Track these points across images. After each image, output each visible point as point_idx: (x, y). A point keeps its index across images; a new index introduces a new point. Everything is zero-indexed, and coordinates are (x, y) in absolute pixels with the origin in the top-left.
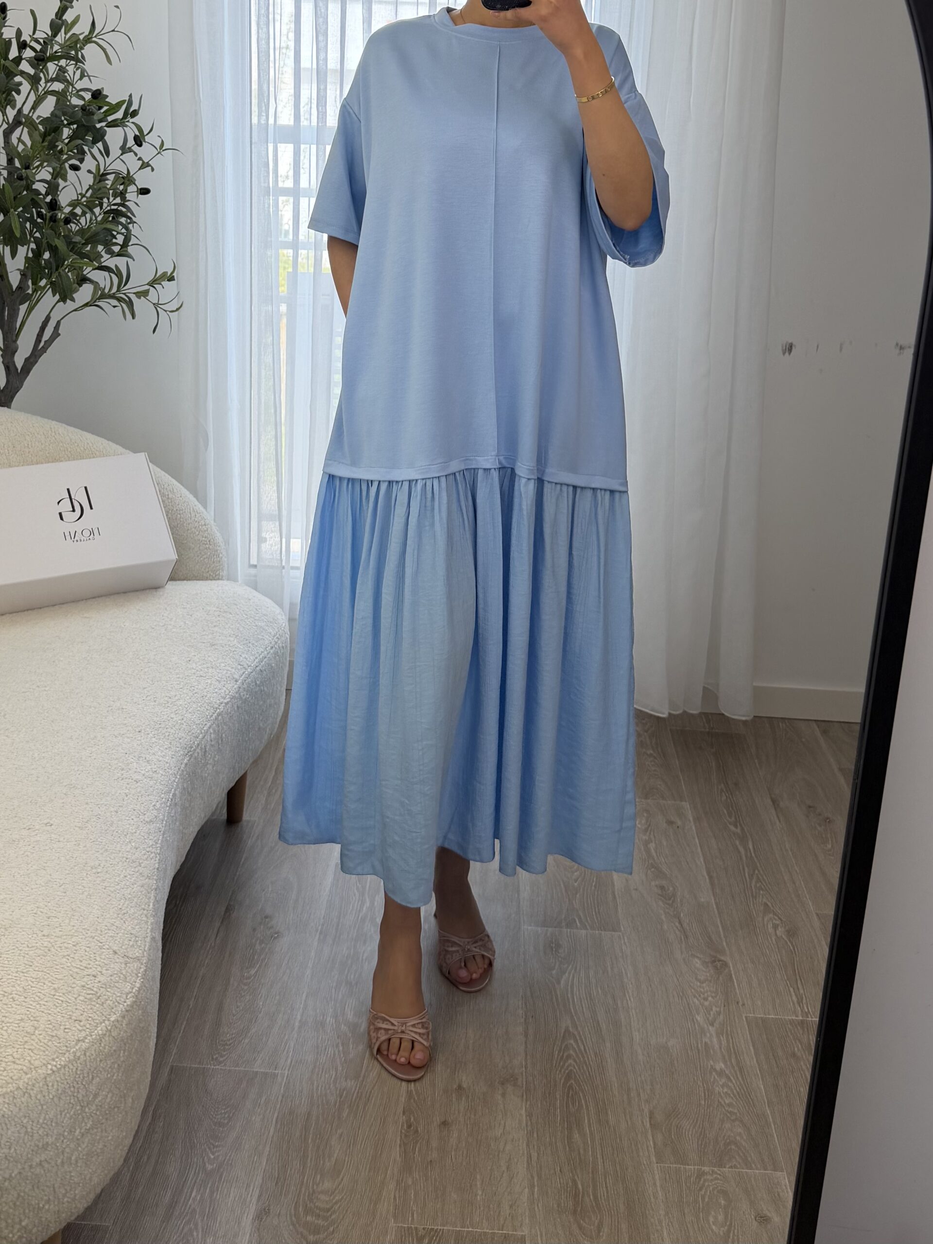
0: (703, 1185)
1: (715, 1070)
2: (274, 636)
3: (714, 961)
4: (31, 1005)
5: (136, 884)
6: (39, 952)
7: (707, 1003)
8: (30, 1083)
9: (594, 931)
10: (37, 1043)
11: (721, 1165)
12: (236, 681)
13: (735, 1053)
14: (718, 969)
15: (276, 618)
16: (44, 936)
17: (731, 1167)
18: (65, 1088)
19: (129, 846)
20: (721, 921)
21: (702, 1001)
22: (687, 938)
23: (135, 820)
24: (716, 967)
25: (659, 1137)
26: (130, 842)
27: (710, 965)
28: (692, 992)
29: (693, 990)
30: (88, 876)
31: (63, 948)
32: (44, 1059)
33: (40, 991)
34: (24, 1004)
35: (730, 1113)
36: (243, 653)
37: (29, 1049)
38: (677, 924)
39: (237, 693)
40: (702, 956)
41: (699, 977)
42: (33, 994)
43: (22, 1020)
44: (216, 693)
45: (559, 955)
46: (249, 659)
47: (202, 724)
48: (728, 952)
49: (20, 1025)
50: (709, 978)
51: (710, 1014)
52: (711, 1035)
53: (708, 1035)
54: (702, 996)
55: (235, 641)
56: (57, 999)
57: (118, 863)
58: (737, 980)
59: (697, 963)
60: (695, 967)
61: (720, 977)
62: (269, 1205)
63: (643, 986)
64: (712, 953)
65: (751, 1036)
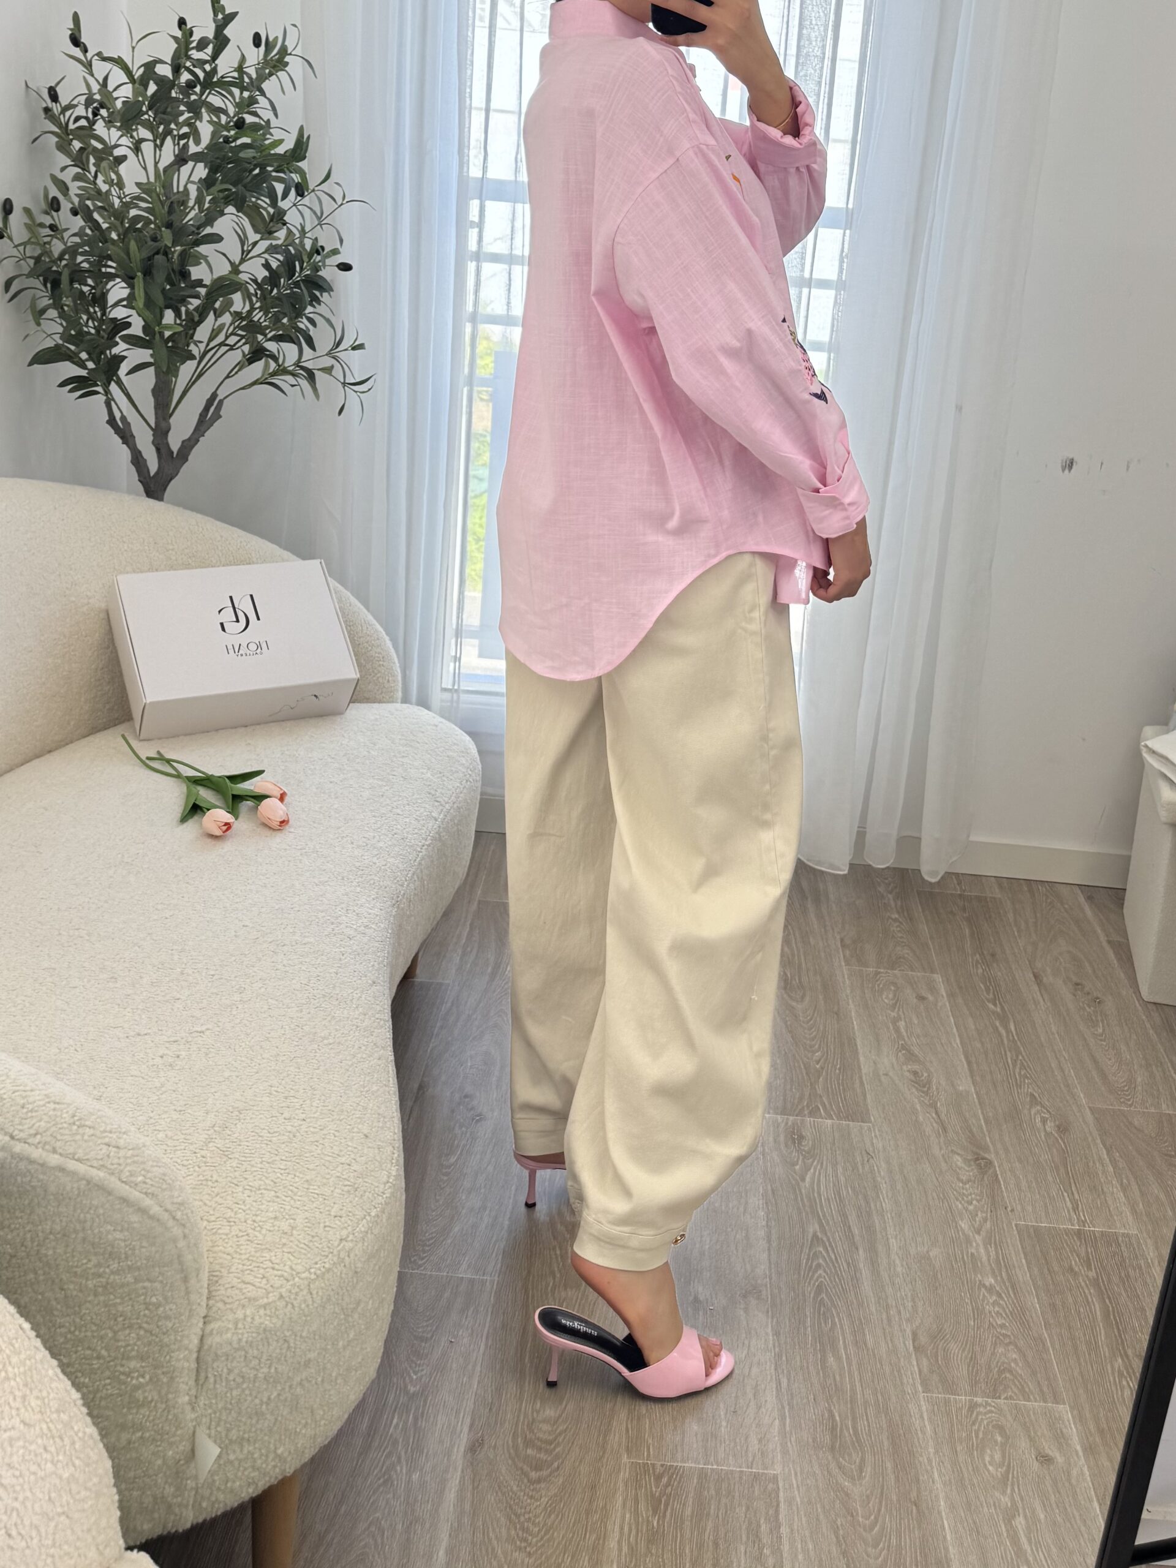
0: (977, 1418)
1: (984, 1286)
3: (977, 1159)
4: (283, 1201)
7: (971, 1208)
9: (842, 1122)
11: (995, 1395)
13: (1005, 1265)
14: (981, 1168)
17: (1006, 1398)
20: (983, 1113)
21: (966, 1205)
22: (945, 1131)
24: (980, 1166)
25: (925, 1362)
27: (972, 1163)
28: (954, 1195)
29: (955, 1192)
32: (306, 1263)
33: (290, 1184)
34: (275, 1200)
35: (1005, 1336)
37: (288, 1250)
38: (934, 1115)
40: (962, 1153)
41: (961, 1177)
45: (802, 1148)
46: (445, 794)
48: (992, 1149)
50: (973, 1178)
51: (975, 1221)
52: (978, 1245)
53: (974, 1244)
54: (966, 1199)
58: (1004, 1182)
59: (958, 1160)
60: (956, 1165)
61: (986, 1178)
62: (482, 1434)
63: (899, 1187)
64: (975, 1149)
65: (1022, 1247)
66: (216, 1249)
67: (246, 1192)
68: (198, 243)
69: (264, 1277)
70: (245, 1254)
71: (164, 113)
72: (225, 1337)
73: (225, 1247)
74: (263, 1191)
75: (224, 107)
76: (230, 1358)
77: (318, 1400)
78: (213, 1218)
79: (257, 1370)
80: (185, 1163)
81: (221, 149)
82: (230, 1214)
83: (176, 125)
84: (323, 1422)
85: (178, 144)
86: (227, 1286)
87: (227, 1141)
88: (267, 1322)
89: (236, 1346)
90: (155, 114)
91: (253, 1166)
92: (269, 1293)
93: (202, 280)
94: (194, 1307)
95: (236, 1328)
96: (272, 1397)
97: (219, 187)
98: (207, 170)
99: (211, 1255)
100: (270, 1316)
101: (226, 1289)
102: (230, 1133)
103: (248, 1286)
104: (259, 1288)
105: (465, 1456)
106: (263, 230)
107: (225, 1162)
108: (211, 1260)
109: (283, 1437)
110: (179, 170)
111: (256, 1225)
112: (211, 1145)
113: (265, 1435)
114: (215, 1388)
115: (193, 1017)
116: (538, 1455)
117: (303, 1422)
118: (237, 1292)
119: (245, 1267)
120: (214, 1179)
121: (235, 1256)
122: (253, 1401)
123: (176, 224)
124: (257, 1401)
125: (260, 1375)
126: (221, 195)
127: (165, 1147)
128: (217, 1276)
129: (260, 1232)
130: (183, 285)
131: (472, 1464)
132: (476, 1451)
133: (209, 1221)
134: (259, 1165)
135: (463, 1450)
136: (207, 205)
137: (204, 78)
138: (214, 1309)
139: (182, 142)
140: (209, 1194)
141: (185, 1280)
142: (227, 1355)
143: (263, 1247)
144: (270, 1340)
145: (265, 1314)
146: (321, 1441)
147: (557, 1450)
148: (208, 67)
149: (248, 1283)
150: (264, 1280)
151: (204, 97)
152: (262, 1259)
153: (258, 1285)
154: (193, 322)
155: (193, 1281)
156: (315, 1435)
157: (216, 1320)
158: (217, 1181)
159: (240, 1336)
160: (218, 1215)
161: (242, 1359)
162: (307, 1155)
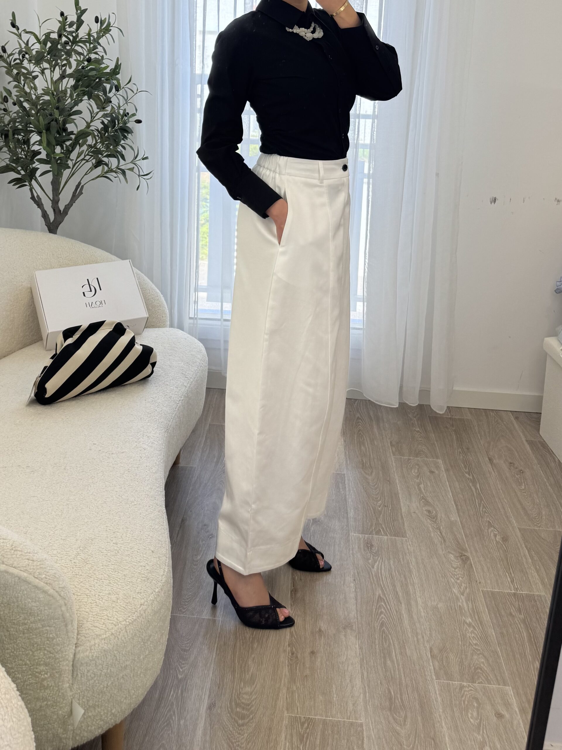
0: (464, 693)
1: (466, 623)
3: (461, 556)
4: (113, 585)
7: (459, 582)
9: (392, 537)
11: (473, 682)
13: (477, 612)
14: (464, 561)
17: (479, 683)
20: (464, 532)
21: (456, 580)
22: (445, 541)
24: (462, 559)
25: (437, 664)
27: (459, 558)
29: (450, 573)
32: (124, 616)
34: (109, 585)
35: (478, 649)
38: (439, 533)
40: (454, 553)
41: (453, 565)
42: (113, 579)
43: (109, 594)
45: (372, 551)
48: (469, 551)
50: (459, 566)
51: (461, 589)
52: (462, 601)
54: (455, 576)
58: (475, 567)
59: (452, 557)
60: (451, 559)
61: (466, 566)
62: (215, 701)
63: (422, 571)
64: (460, 551)
65: (485, 602)
66: (81, 609)
67: (95, 580)
68: (71, 115)
69: (104, 624)
70: (95, 612)
71: (55, 56)
72: (85, 654)
73: (85, 609)
74: (103, 580)
75: (83, 52)
76: (88, 664)
77: (131, 685)
78: (79, 594)
79: (101, 671)
80: (66, 566)
81: (81, 72)
82: (88, 592)
83: (60, 60)
84: (134, 696)
85: (62, 69)
86: (86, 628)
87: (86, 555)
88: (105, 647)
89: (91, 659)
90: (50, 56)
91: (98, 567)
92: (106, 632)
93: (73, 132)
94: (71, 639)
95: (91, 650)
96: (109, 684)
97: (80, 89)
98: (75, 81)
99: (79, 612)
100: (107, 644)
101: (86, 630)
102: (87, 551)
103: (97, 628)
104: (101, 629)
105: (206, 712)
106: (101, 107)
107: (85, 565)
108: (79, 615)
109: (115, 704)
110: (62, 81)
111: (100, 597)
112: (78, 557)
113: (106, 703)
114: (81, 680)
115: (70, 491)
116: (242, 712)
117: (125, 696)
118: (91, 631)
119: (95, 619)
120: (80, 574)
121: (90, 613)
122: (99, 686)
123: (61, 107)
124: (102, 686)
125: (103, 673)
126: (82, 92)
127: (56, 558)
128: (81, 623)
129: (102, 601)
130: (64, 134)
131: (210, 716)
132: (211, 709)
133: (77, 595)
134: (101, 567)
135: (205, 708)
136: (75, 97)
137: (73, 39)
138: (80, 640)
139: (63, 68)
140: (78, 582)
141: (66, 626)
142: (87, 663)
143: (104, 608)
144: (107, 656)
145: (105, 643)
146: (133, 706)
147: (252, 708)
148: (74, 34)
149: (97, 627)
150: (104, 625)
151: (73, 47)
152: (103, 614)
153: (101, 628)
154: (69, 151)
155: (70, 626)
156: (130, 703)
157: (81, 645)
158: (81, 575)
159: (93, 654)
160: (82, 592)
161: (94, 665)
162: (124, 562)
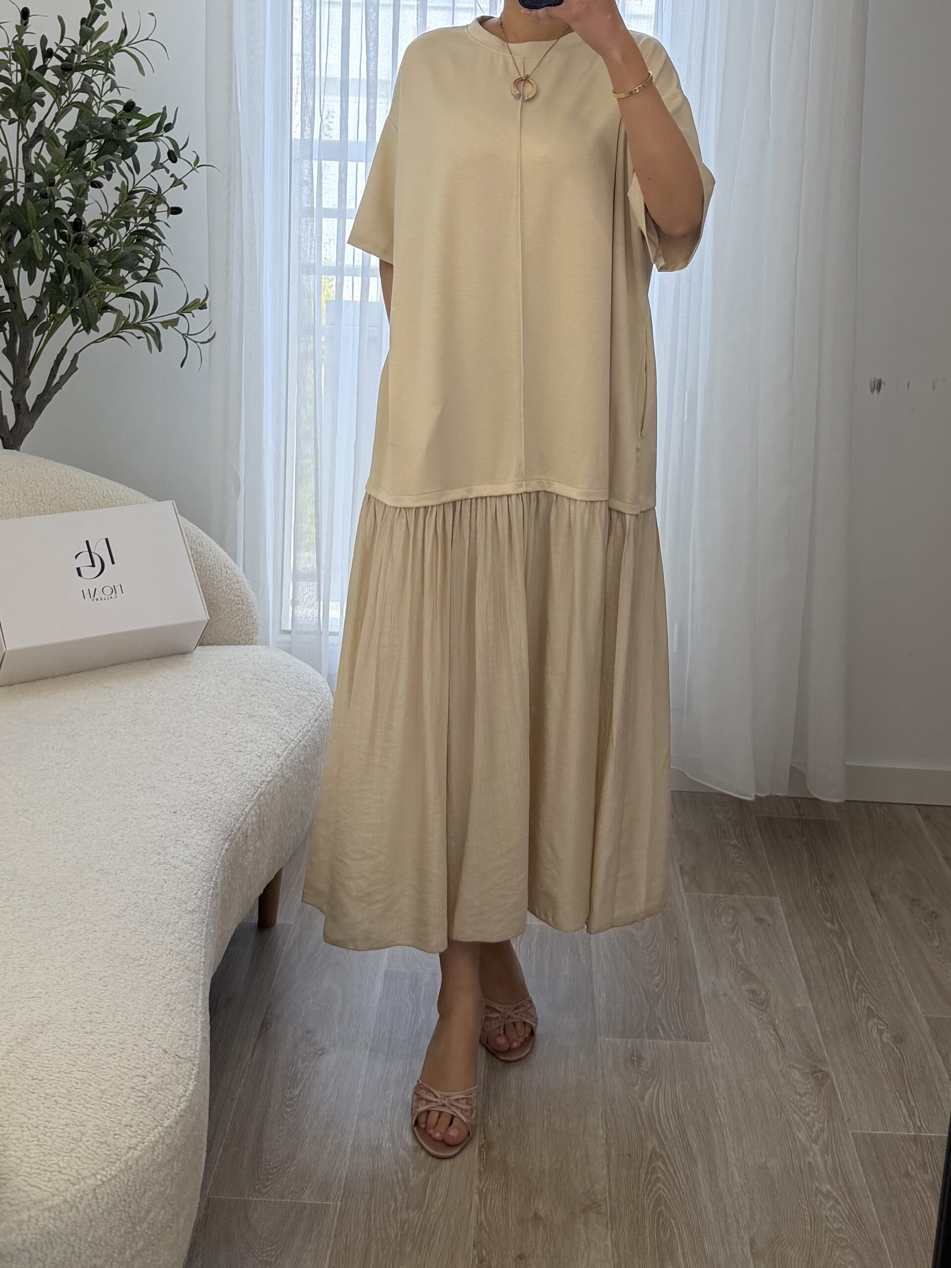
1: (821, 1192)
2: (318, 707)
3: (814, 1072)
4: (76, 1108)
5: (182, 978)
6: (83, 1051)
7: (808, 1119)
8: (78, 1195)
9: (680, 1042)
10: (84, 1151)
12: (279, 757)
13: (842, 1172)
14: (818, 1081)
15: (319, 687)
16: (87, 1033)
18: (115, 1201)
19: (172, 937)
20: (820, 1027)
21: (803, 1117)
22: (783, 1046)
23: (177, 908)
24: (816, 1078)
26: (173, 933)
27: (810, 1076)
28: (791, 1108)
29: (792, 1105)
30: (130, 968)
31: (108, 1046)
32: (93, 1168)
33: (86, 1093)
34: (69, 1107)
35: (842, 1239)
36: (285, 726)
37: (76, 1157)
38: (772, 1031)
39: (279, 770)
40: (800, 1066)
41: (799, 1090)
42: (78, 1096)
43: (67, 1125)
44: (257, 770)
45: (641, 1068)
46: (291, 733)
47: (243, 805)
48: (829, 1062)
49: (65, 1130)
50: (810, 1091)
51: (813, 1132)
52: (815, 1154)
53: (812, 1154)
54: (802, 1110)
55: (276, 713)
56: (105, 1102)
57: (162, 955)
58: (841, 1094)
59: (796, 1074)
60: (794, 1080)
61: (823, 1090)
64: (812, 1063)
65: (859, 1155)
69: (50, 1180)
86: (14, 1188)
88: (51, 1225)
89: (21, 1247)
92: (53, 1196)
95: (20, 1229)
100: (54, 1219)
103: (34, 1189)
104: (44, 1190)
118: (23, 1194)
121: (24, 1159)
145: (50, 1217)
162: (104, 1067)
